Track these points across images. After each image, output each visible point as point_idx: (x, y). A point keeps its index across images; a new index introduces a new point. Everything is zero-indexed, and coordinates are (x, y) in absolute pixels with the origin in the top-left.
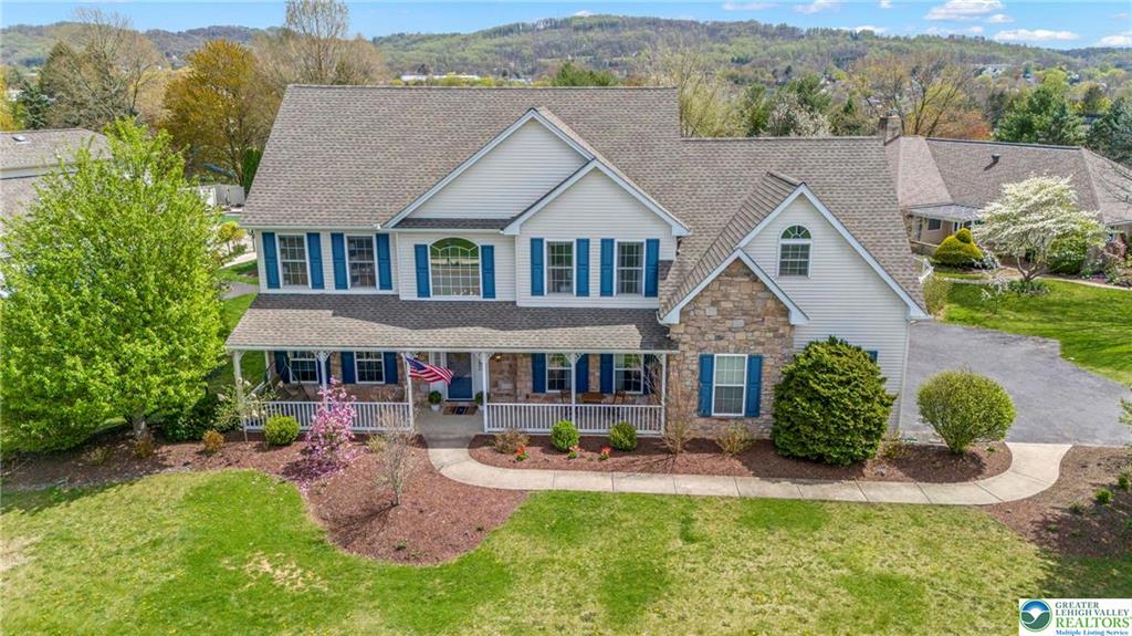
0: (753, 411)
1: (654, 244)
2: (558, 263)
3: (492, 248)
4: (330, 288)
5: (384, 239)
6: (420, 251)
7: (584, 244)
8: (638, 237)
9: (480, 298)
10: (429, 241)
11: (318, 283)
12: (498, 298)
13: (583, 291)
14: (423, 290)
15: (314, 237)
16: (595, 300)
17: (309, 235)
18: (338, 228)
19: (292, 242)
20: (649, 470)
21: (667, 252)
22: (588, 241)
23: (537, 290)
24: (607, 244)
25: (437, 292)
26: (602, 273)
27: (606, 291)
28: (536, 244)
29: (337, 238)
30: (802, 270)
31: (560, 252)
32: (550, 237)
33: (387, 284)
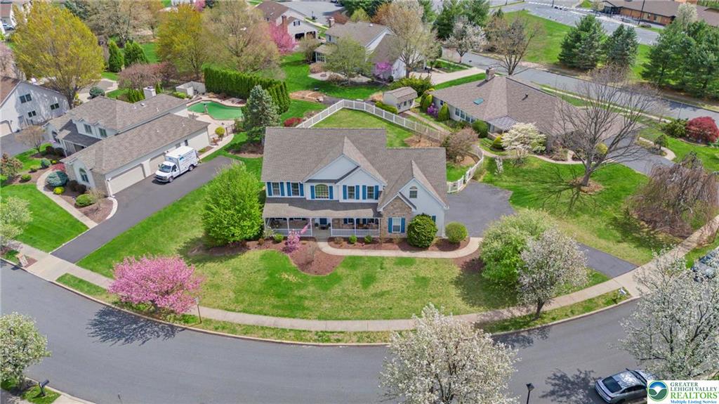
0: (403, 231)
1: (377, 187)
2: (351, 191)
3: (332, 187)
4: (286, 196)
5: (302, 185)
6: (312, 187)
8: (373, 184)
9: (329, 199)
10: (315, 185)
11: (283, 194)
12: (335, 198)
13: (358, 198)
14: (313, 197)
15: (282, 183)
16: (361, 200)
17: (280, 183)
18: (289, 181)
19: (276, 185)
20: (375, 248)
21: (380, 189)
22: (359, 186)
23: (345, 198)
24: (364, 187)
25: (317, 198)
26: (363, 194)
27: (364, 198)
28: (345, 187)
29: (288, 183)
30: (416, 197)
31: (351, 189)
32: (348, 185)
33: (302, 195)
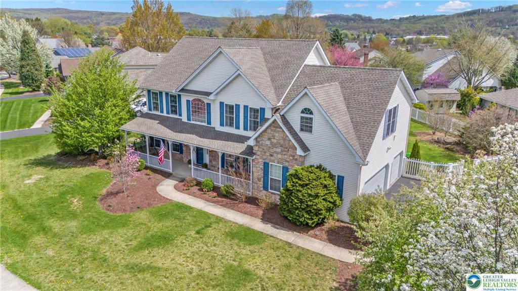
1: (263, 110)
2: (229, 113)
3: (210, 104)
4: (165, 113)
5: (179, 97)
6: (188, 101)
7: (238, 106)
9: (206, 124)
10: (191, 99)
11: (162, 112)
12: (212, 125)
13: (238, 127)
14: (189, 119)
16: (242, 132)
17: (160, 92)
18: (167, 91)
19: (155, 95)
23: (222, 125)
24: (246, 107)
25: (193, 120)
26: (244, 120)
27: (246, 128)
28: (222, 104)
29: (167, 94)
30: (311, 131)
31: (230, 109)
32: (226, 102)
33: (180, 114)
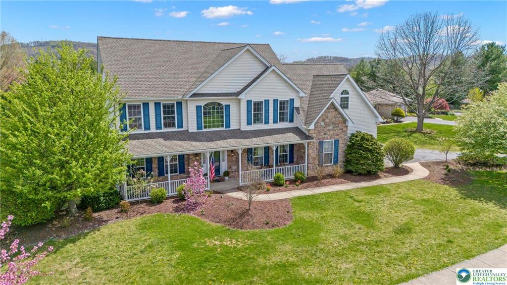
0: (336, 162)
1: (292, 100)
3: (229, 106)
4: (153, 130)
5: (179, 104)
6: (198, 108)
8: (287, 98)
9: (224, 129)
10: (202, 104)
11: (147, 127)
12: (232, 128)
13: (267, 122)
14: (199, 127)
15: (146, 105)
16: (271, 126)
17: (143, 104)
18: (157, 99)
19: (134, 108)
21: (297, 104)
22: (268, 100)
23: (249, 123)
24: (275, 101)
25: (205, 127)
26: (274, 114)
27: (275, 122)
28: (249, 102)
29: (157, 105)
30: (347, 107)
31: (258, 105)
32: (255, 99)
33: (181, 126)
